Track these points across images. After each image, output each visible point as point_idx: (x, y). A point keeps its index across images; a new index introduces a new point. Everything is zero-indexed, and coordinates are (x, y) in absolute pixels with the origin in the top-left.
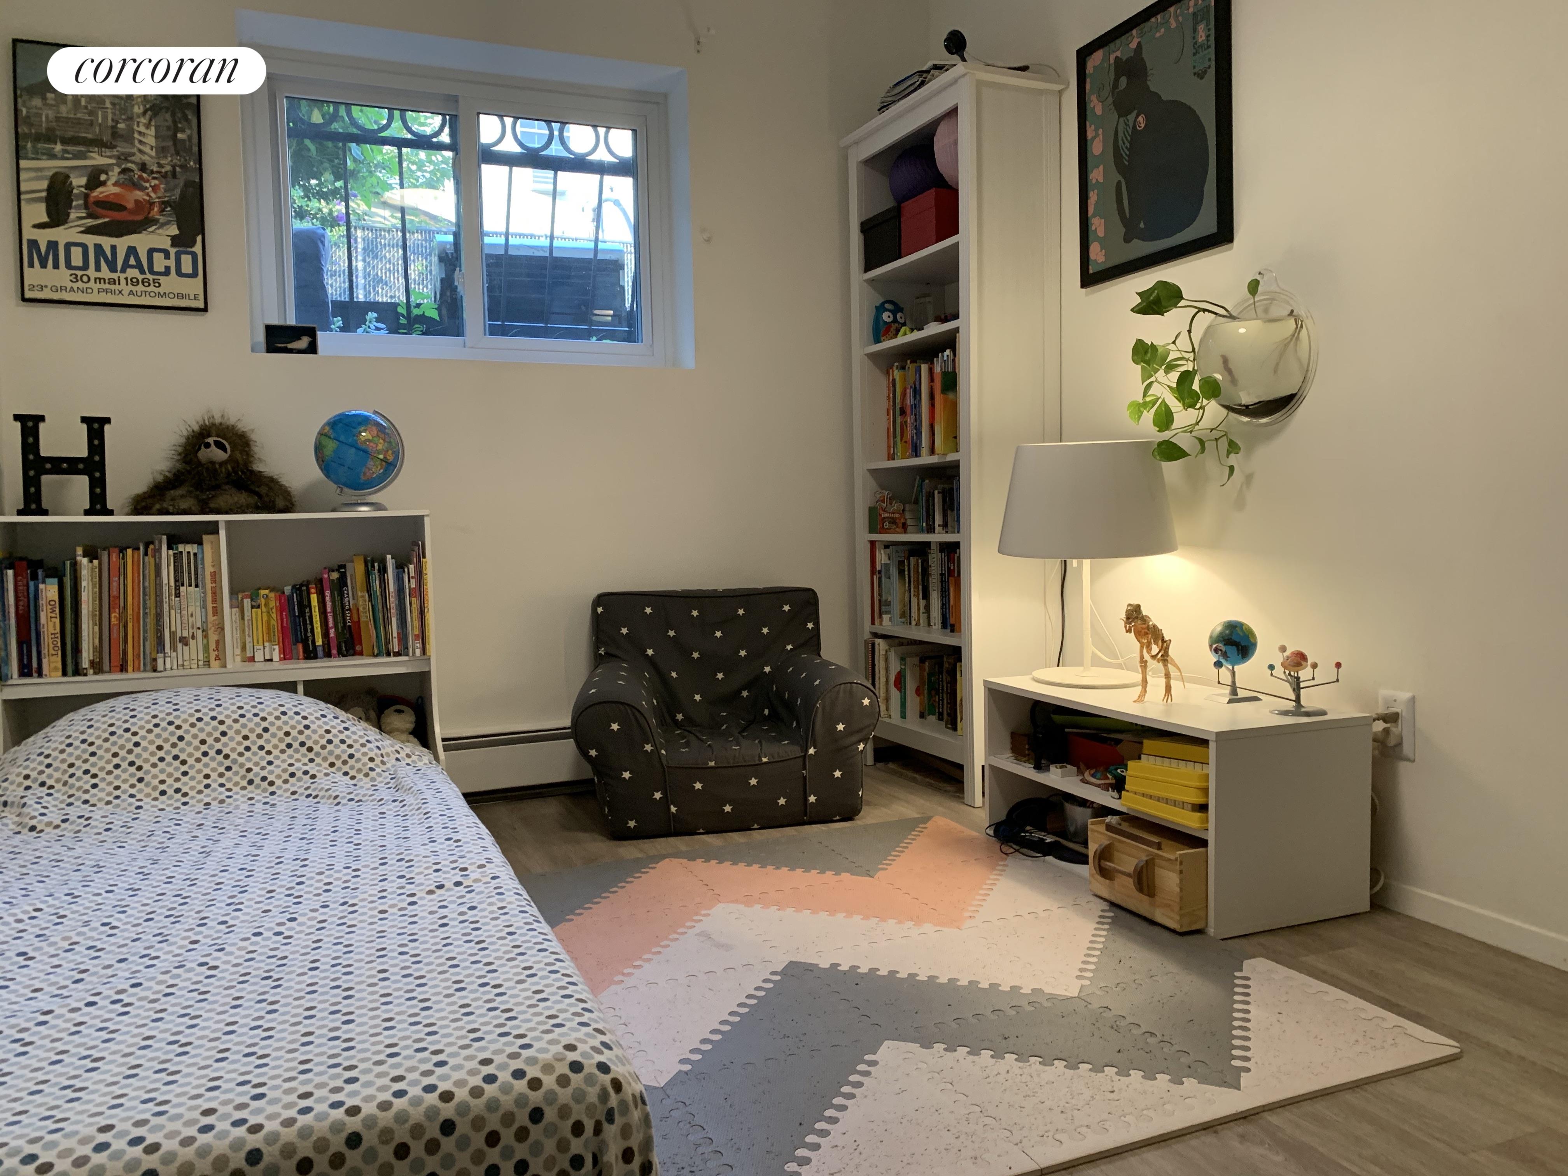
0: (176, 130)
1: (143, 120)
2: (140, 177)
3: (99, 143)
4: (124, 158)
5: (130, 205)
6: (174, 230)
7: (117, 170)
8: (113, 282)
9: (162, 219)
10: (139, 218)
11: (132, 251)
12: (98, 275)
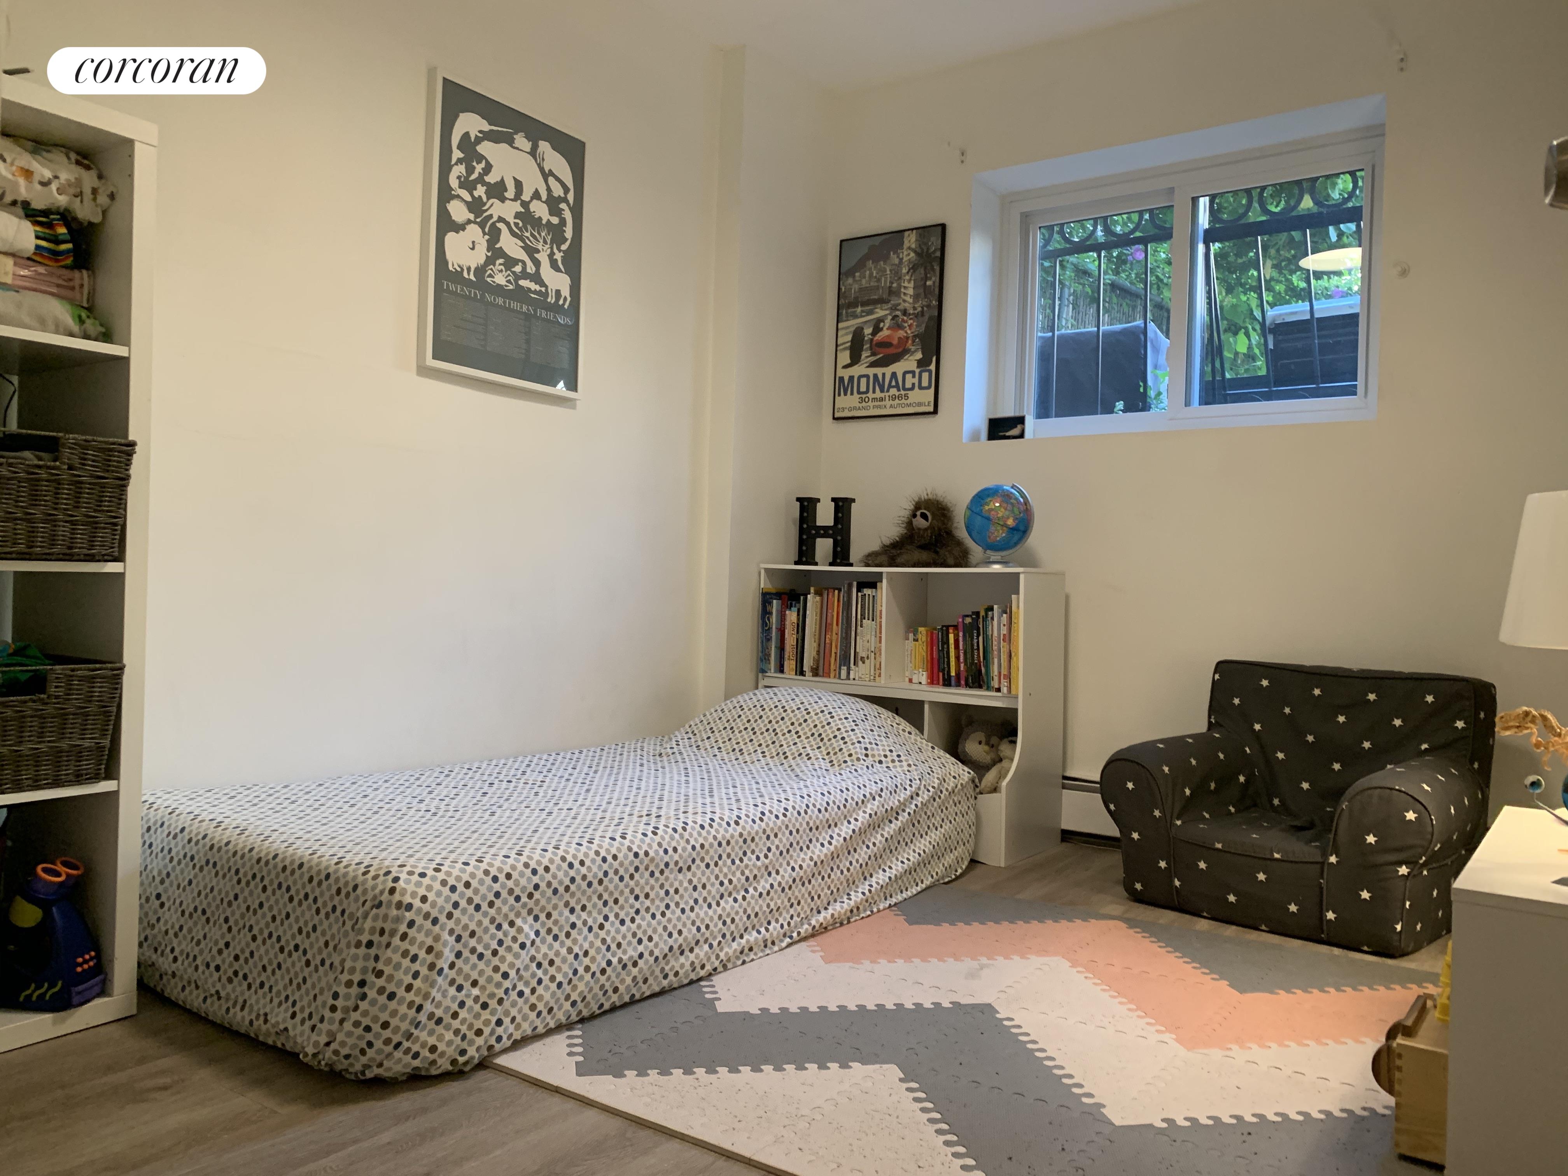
0: (926, 279)
1: (907, 277)
2: (903, 321)
3: (881, 301)
4: (894, 308)
5: (895, 342)
6: (919, 355)
7: (890, 317)
8: (881, 399)
9: (913, 348)
10: (900, 350)
11: (894, 375)
12: (874, 396)
